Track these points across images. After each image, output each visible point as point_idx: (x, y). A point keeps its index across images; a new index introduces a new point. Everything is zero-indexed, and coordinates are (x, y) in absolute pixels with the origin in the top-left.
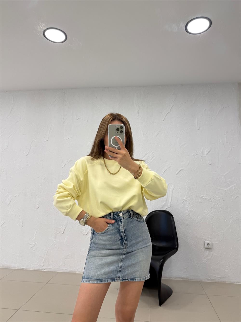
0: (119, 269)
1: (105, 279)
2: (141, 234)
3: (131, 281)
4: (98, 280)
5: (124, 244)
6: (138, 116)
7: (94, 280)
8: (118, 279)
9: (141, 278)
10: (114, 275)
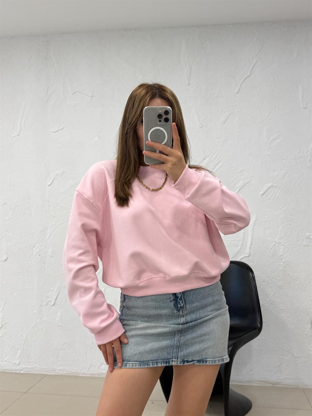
0: (176, 343)
1: (152, 360)
2: (209, 291)
3: (198, 364)
4: (142, 362)
5: (181, 307)
6: (189, 85)
7: (134, 362)
8: (174, 361)
9: (215, 358)
10: (169, 354)
